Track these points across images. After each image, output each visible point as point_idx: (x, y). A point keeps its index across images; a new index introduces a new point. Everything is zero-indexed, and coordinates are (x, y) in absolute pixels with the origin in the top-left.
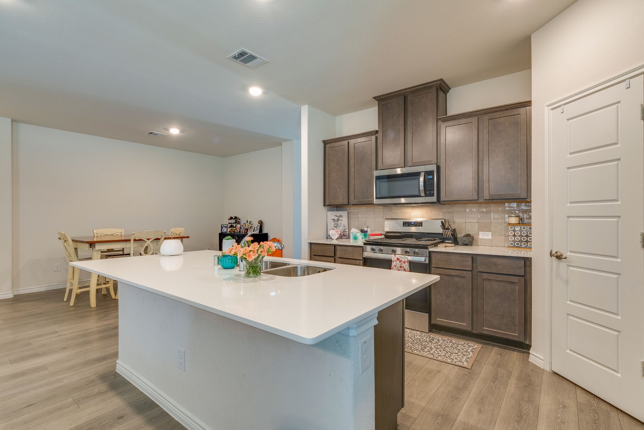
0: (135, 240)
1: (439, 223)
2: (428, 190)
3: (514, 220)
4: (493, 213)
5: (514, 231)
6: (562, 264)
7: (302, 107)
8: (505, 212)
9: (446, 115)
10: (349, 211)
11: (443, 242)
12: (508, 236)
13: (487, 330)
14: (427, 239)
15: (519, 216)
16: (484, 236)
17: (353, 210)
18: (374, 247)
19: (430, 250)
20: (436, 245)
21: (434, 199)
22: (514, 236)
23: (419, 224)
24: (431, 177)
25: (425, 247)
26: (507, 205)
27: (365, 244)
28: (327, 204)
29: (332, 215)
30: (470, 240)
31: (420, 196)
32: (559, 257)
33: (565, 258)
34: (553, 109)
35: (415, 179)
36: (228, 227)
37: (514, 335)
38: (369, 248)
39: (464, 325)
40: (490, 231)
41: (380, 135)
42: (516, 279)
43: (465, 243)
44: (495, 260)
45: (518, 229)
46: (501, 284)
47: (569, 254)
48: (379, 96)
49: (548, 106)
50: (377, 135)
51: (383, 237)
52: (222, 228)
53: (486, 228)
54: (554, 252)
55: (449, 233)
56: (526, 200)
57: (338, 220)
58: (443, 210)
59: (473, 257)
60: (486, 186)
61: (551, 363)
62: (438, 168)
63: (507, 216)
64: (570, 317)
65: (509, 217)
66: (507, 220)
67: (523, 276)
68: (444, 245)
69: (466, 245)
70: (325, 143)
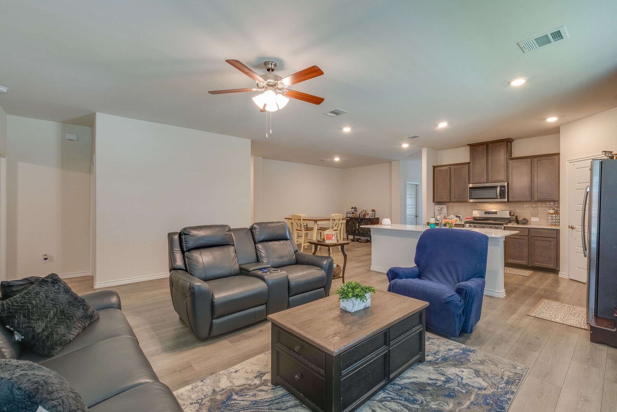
0: (332, 220)
1: (508, 212)
2: (502, 195)
3: (552, 211)
4: (540, 208)
5: (552, 217)
6: (574, 231)
7: (423, 149)
8: (547, 207)
9: (511, 157)
10: (448, 205)
11: (510, 222)
12: (549, 219)
13: (536, 264)
14: (500, 221)
15: (555, 209)
16: (534, 219)
17: (450, 204)
18: (471, 224)
19: (505, 226)
20: (507, 224)
21: (506, 200)
22: (552, 219)
23: (496, 213)
24: (504, 189)
25: (502, 224)
26: (548, 203)
27: (465, 223)
28: (436, 201)
29: (437, 207)
30: (525, 221)
31: (497, 198)
32: (572, 228)
33: (575, 228)
34: (570, 163)
35: (495, 189)
36: (351, 213)
37: (551, 266)
38: (467, 225)
39: (524, 262)
40: (538, 217)
41: (471, 165)
42: (552, 239)
43: (523, 223)
44: (541, 230)
45: (554, 216)
46: (544, 242)
47: (577, 226)
48: (471, 144)
49: (568, 161)
50: (469, 164)
51: (472, 220)
52: (347, 214)
53: (535, 215)
54: (570, 226)
55: (514, 217)
56: (557, 201)
57: (441, 210)
58: (509, 206)
59: (529, 229)
60: (536, 194)
61: (569, 275)
62: (508, 184)
63: (547, 209)
64: (578, 254)
65: (549, 209)
66: (548, 211)
67: (556, 238)
68: (512, 224)
69: (523, 224)
70: (434, 167)
